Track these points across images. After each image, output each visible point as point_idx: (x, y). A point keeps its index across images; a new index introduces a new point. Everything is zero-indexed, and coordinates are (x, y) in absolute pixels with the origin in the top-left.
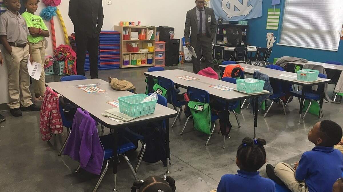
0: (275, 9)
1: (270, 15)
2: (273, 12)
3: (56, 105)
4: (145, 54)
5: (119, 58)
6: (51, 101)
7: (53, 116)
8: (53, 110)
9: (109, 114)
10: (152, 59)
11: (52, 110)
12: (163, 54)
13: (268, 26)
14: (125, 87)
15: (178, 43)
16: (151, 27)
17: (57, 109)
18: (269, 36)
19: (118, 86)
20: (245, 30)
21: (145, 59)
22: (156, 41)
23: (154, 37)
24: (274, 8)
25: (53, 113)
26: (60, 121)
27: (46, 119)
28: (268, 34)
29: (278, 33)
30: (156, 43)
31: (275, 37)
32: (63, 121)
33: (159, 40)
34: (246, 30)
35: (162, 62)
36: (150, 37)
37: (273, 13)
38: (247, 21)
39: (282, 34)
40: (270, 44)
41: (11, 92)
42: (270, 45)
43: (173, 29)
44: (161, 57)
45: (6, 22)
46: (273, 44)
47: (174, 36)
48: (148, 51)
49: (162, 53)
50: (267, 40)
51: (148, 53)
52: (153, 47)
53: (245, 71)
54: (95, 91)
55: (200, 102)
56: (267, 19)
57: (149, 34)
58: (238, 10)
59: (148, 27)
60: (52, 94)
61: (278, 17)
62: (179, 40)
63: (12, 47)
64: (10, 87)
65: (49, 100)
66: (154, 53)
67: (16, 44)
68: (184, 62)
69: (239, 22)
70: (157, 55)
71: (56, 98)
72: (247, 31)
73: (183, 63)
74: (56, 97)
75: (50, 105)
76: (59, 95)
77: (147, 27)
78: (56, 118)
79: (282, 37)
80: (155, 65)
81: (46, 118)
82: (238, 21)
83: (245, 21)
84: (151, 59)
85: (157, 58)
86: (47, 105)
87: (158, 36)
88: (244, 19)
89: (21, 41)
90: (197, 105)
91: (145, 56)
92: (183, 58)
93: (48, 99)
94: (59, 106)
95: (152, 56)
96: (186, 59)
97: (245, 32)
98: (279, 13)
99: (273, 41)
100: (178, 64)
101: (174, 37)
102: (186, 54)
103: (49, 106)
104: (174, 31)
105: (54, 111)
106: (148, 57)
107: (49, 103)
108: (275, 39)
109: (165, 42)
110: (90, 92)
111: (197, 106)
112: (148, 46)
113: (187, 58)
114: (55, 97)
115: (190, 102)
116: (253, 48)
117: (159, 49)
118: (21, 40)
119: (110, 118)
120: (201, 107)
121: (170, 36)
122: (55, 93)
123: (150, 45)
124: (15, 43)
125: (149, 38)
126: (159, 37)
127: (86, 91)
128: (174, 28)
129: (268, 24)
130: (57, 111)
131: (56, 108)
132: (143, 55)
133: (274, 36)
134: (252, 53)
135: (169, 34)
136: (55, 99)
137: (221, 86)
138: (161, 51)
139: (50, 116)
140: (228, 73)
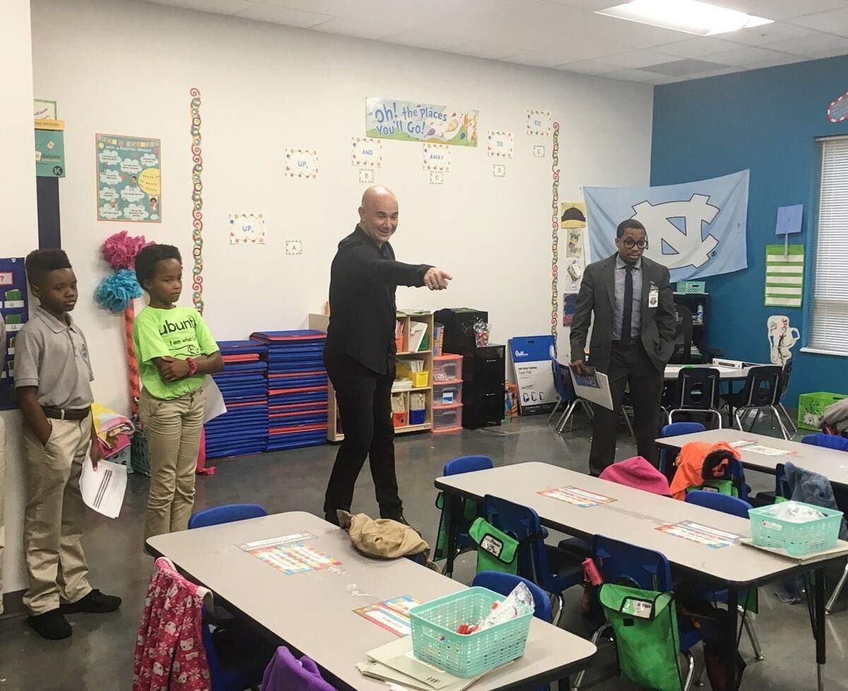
0: (788, 247)
1: (773, 264)
2: (783, 254)
3: (192, 622)
4: (402, 395)
5: (326, 413)
6: (177, 611)
7: (180, 662)
8: (182, 642)
9: (383, 667)
10: (424, 408)
11: (179, 639)
12: (455, 393)
13: (771, 295)
14: (399, 545)
15: (501, 357)
16: (421, 313)
17: (195, 637)
18: (774, 325)
19: (379, 545)
20: (697, 310)
21: (403, 411)
22: (435, 353)
23: (429, 342)
24: (784, 244)
25: (184, 649)
26: (202, 678)
27: (160, 672)
28: (772, 320)
29: (802, 317)
30: (434, 361)
31: (796, 330)
32: (211, 675)
33: (443, 351)
34: (700, 309)
35: (454, 416)
36: (418, 343)
37: (783, 256)
38: (704, 283)
39: (817, 319)
40: (782, 351)
41: (33, 561)
42: (780, 352)
43: (483, 316)
44: (451, 402)
45: (39, 346)
46: (790, 350)
47: (488, 337)
48: (411, 385)
49: (455, 388)
50: (770, 339)
51: (412, 392)
52: (427, 372)
53: (744, 458)
54: (306, 563)
55: (636, 587)
56: (763, 274)
57: (412, 335)
58: (673, 251)
59: (411, 313)
60: (180, 589)
61: (800, 269)
62: (502, 349)
63: (52, 420)
64: (31, 543)
65: (170, 608)
66: (430, 390)
67: (63, 411)
68: (519, 414)
69: (679, 286)
70: (438, 395)
71: (193, 602)
72: (704, 310)
73: (516, 414)
74: (193, 596)
75: (173, 624)
76: (202, 591)
77: (408, 315)
78: (192, 666)
79: (816, 329)
80: (434, 428)
81: (158, 669)
82: (676, 283)
83: (695, 283)
84: (420, 409)
85: (437, 405)
86: (164, 625)
87: (440, 337)
88: (692, 276)
89: (78, 402)
90: (630, 598)
91: (402, 403)
92: (515, 401)
93: (167, 605)
94: (201, 627)
95: (424, 399)
96: (523, 404)
97: (699, 316)
98: (800, 258)
99: (790, 341)
100: (502, 421)
101: (487, 340)
102: (523, 388)
103: (171, 628)
104: (486, 321)
105: (186, 645)
106: (413, 404)
107: (169, 616)
108: (794, 334)
109: (462, 357)
110: (292, 568)
111: (629, 600)
112: (411, 369)
113: (528, 400)
114: (190, 597)
115: (604, 586)
116: (733, 365)
117: (443, 378)
118: (79, 398)
119: (388, 683)
120: (646, 606)
121: (477, 337)
122: (189, 583)
123: (415, 367)
124: (60, 410)
125: (414, 346)
126: (441, 343)
127: (277, 567)
128: (487, 313)
129: (768, 290)
130: (195, 643)
131: (191, 633)
132: (398, 399)
133: (791, 326)
134: (734, 382)
135: (474, 333)
136: (188, 606)
137: (692, 525)
138: (450, 382)
139: (173, 659)
140: (690, 467)
